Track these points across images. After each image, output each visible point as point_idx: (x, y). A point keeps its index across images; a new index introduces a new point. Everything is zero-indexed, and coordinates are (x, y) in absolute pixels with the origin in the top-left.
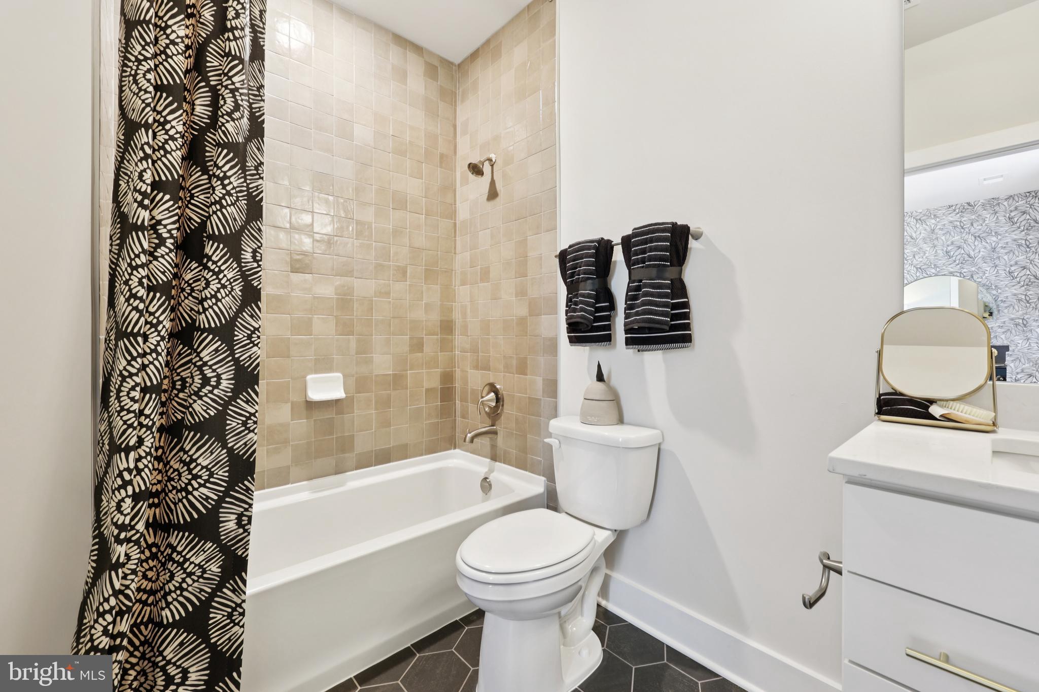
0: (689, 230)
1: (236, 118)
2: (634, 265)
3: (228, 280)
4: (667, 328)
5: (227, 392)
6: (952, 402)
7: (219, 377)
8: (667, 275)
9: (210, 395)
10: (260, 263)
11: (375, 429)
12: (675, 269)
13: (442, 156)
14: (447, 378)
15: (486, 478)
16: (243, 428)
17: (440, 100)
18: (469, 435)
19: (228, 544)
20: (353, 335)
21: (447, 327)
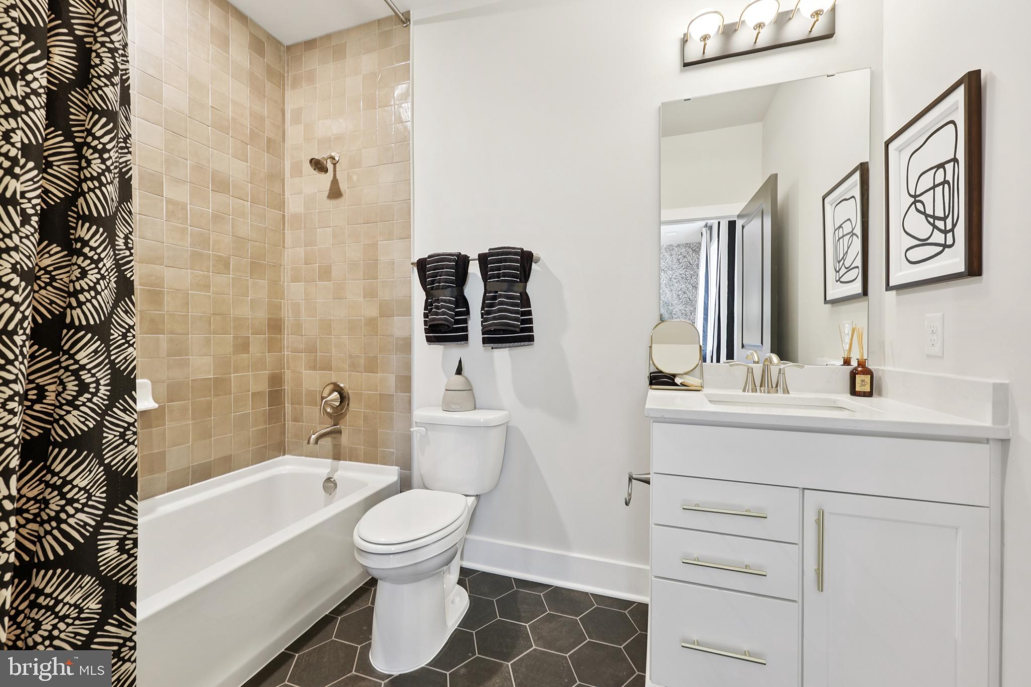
0: (533, 255)
1: (115, 83)
2: (490, 278)
3: (107, 270)
4: (518, 330)
5: (104, 400)
6: (685, 375)
7: (97, 382)
8: (516, 288)
9: (89, 404)
10: (132, 251)
11: (192, 442)
12: (521, 285)
13: (269, 140)
14: (276, 380)
15: (329, 480)
16: (121, 441)
17: (267, 80)
18: (313, 437)
19: (108, 575)
20: (164, 334)
21: (275, 326)
